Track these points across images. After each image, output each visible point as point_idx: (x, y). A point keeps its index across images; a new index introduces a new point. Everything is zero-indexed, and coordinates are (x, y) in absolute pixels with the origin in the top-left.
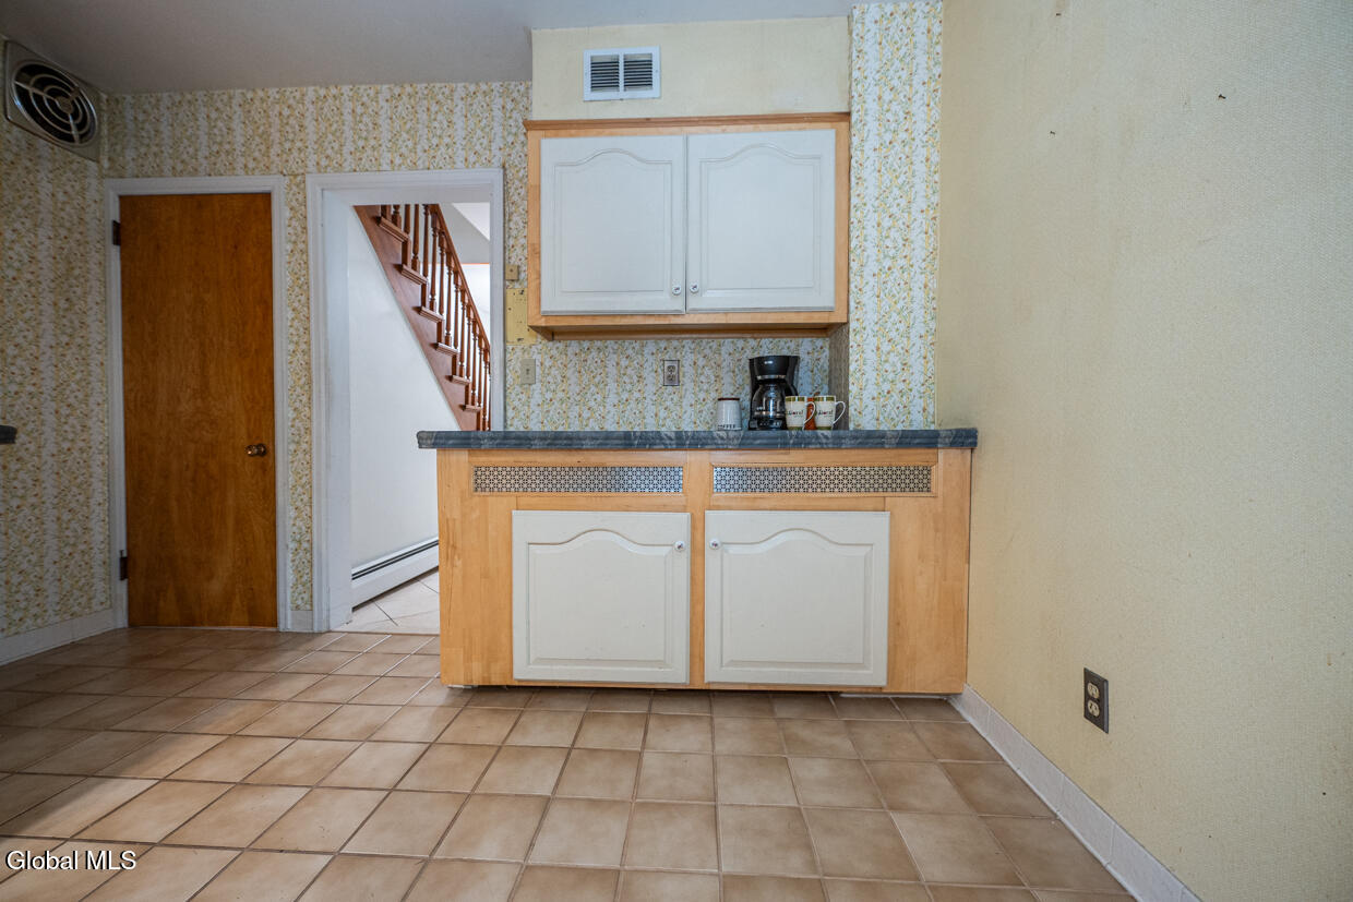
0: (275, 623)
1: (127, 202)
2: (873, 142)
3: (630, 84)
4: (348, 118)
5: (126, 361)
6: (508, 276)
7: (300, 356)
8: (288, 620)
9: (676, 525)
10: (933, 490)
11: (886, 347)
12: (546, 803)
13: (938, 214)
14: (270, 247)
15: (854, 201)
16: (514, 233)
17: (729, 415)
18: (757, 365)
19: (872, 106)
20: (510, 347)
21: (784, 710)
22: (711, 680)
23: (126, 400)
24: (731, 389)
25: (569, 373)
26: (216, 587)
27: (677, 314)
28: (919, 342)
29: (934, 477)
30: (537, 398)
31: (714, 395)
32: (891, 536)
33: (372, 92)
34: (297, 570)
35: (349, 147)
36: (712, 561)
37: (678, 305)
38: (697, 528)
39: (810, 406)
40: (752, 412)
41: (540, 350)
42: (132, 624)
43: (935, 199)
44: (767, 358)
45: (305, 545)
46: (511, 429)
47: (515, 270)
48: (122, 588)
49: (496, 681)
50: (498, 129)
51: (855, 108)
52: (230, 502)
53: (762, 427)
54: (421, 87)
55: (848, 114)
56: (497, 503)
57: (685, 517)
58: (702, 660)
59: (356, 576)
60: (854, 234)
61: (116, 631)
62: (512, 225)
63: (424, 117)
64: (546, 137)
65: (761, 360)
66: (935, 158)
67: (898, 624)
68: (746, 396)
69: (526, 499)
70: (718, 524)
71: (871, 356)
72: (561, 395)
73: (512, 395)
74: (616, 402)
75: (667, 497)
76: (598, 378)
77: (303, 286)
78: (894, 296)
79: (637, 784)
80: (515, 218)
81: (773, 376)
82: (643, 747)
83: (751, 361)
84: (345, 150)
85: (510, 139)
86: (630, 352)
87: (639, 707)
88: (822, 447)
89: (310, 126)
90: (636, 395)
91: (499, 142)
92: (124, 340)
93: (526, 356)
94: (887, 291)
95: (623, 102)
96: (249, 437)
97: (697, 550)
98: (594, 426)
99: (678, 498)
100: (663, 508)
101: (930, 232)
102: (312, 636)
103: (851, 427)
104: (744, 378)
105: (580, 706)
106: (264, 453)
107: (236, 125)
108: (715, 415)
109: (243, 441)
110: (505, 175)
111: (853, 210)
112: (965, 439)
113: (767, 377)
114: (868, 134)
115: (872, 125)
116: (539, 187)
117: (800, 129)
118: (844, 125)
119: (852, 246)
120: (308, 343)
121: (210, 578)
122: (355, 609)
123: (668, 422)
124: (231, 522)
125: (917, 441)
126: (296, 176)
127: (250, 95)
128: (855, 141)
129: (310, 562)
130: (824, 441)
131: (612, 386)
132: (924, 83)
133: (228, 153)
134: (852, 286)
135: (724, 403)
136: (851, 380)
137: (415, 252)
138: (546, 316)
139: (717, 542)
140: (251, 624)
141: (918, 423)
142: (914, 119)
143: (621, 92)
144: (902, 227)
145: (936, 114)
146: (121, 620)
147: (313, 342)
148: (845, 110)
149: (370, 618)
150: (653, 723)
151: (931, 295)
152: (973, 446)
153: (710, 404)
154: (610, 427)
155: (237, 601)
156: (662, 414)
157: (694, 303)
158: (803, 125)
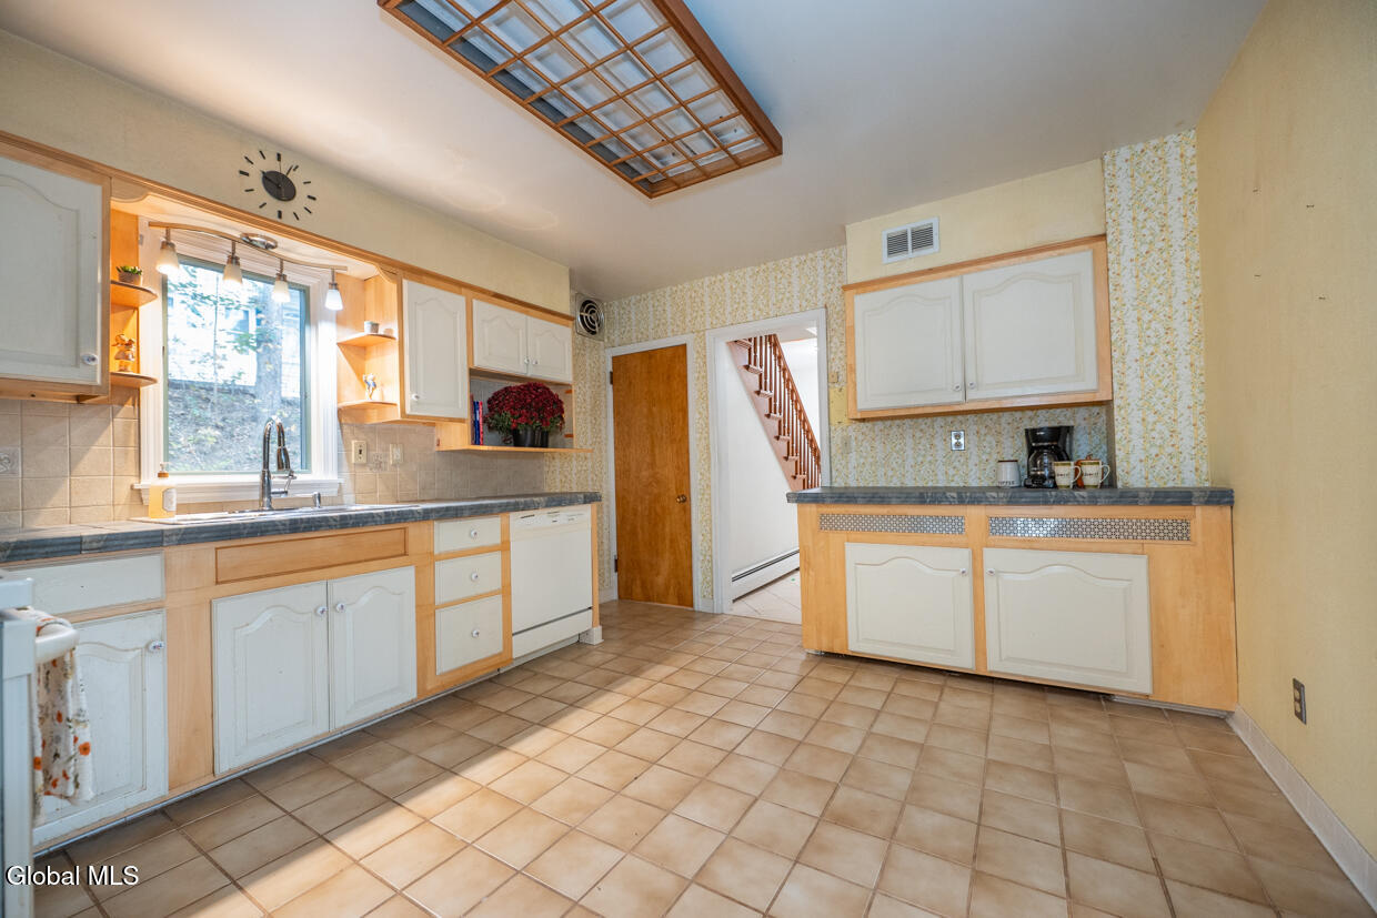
0: (692, 605)
1: (616, 359)
2: (1129, 253)
3: (915, 247)
4: (728, 292)
5: (615, 448)
6: (831, 380)
7: (703, 440)
8: (700, 604)
9: (961, 558)
10: (1192, 538)
11: (1151, 418)
12: (878, 713)
13: (1201, 304)
14: (686, 376)
15: (1113, 303)
16: (833, 350)
17: (1008, 475)
18: (1032, 434)
19: (1127, 226)
20: (833, 428)
21: (1053, 699)
22: (992, 669)
23: (616, 471)
24: (1011, 452)
25: (876, 444)
26: (660, 580)
27: (959, 404)
28: (1187, 413)
29: (1192, 528)
30: (853, 462)
31: (996, 456)
32: (1149, 573)
33: (741, 274)
34: (704, 573)
35: (729, 309)
36: (989, 583)
37: (958, 397)
38: (977, 560)
39: (1077, 470)
40: (1029, 472)
41: (854, 431)
42: (620, 597)
43: (1198, 292)
44: (1041, 429)
45: (708, 558)
46: (836, 485)
47: (836, 377)
48: (615, 576)
49: (837, 650)
50: (821, 281)
51: (1109, 232)
52: (667, 530)
53: (1036, 485)
54: (770, 264)
55: (1104, 236)
56: (835, 538)
57: (966, 553)
58: (985, 654)
59: (734, 579)
60: (1114, 329)
61: (612, 601)
62: (832, 345)
63: (772, 282)
64: (857, 293)
65: (1034, 431)
66: (1195, 257)
67: (1163, 646)
68: (1023, 457)
69: (853, 535)
70: (993, 558)
71: (1137, 427)
72: (870, 460)
73: (835, 461)
74: (913, 464)
75: (953, 538)
76: (898, 446)
77: (704, 398)
78: (1158, 376)
79: (934, 715)
80: (835, 340)
81: (1046, 444)
82: (940, 700)
83: (1027, 431)
84: (727, 313)
85: (829, 287)
86: (923, 426)
87: (938, 680)
88: (1079, 503)
89: (706, 299)
90: (929, 458)
91: (822, 290)
92: (615, 438)
93: (845, 434)
94: (1150, 373)
95: (912, 260)
96: (677, 490)
97: (977, 574)
98: (895, 483)
99: (962, 539)
100: (951, 545)
101: (1194, 319)
102: (714, 615)
103: (1120, 484)
104: (1021, 442)
105: (894, 673)
106: (684, 501)
107: (668, 308)
108: (996, 472)
109: (673, 493)
110: (827, 312)
111: (1112, 311)
112: (1221, 497)
113: (1040, 444)
114: (1124, 249)
115: (1127, 241)
116: (853, 327)
117: (1060, 255)
118: (1101, 244)
119: (1113, 339)
120: (707, 433)
121: (658, 574)
122: (734, 601)
123: (956, 478)
124: (667, 542)
125: (1169, 500)
126: (698, 332)
127: (675, 289)
128: (1111, 257)
129: (711, 568)
130: (1081, 500)
131: (910, 452)
132: (1179, 199)
133: (663, 324)
134: (1115, 372)
135: (1003, 464)
136: (1117, 446)
137: (755, 352)
138: (862, 411)
139: (992, 570)
140: (679, 604)
141: (1189, 480)
142: (1170, 230)
143: (910, 253)
144: (1163, 318)
145: (1194, 221)
146: (615, 596)
147: (711, 431)
148: (1101, 232)
149: (742, 608)
150: (946, 690)
151: (1198, 372)
152: (1231, 503)
153: (993, 463)
154: (910, 483)
155: (671, 590)
156: (951, 472)
157: (972, 395)
158: (1061, 251)
